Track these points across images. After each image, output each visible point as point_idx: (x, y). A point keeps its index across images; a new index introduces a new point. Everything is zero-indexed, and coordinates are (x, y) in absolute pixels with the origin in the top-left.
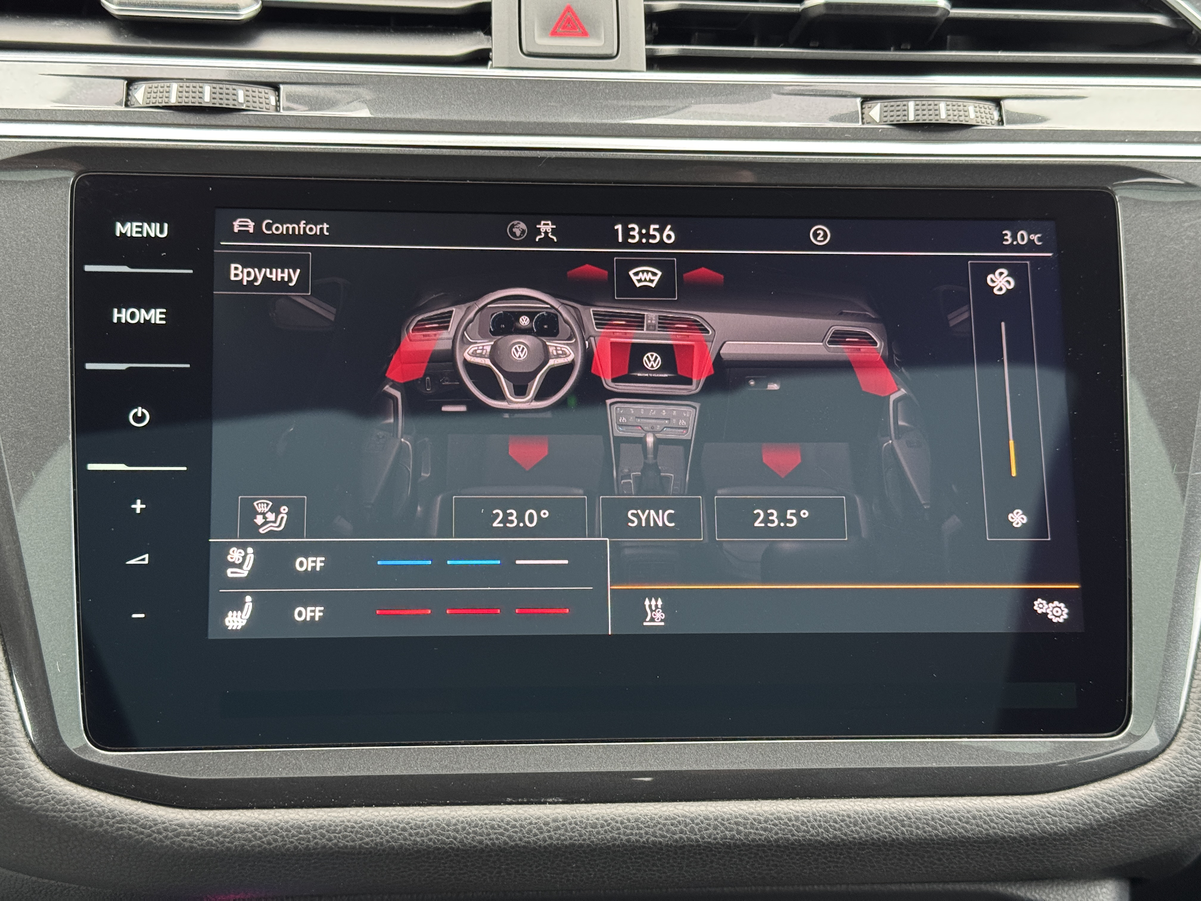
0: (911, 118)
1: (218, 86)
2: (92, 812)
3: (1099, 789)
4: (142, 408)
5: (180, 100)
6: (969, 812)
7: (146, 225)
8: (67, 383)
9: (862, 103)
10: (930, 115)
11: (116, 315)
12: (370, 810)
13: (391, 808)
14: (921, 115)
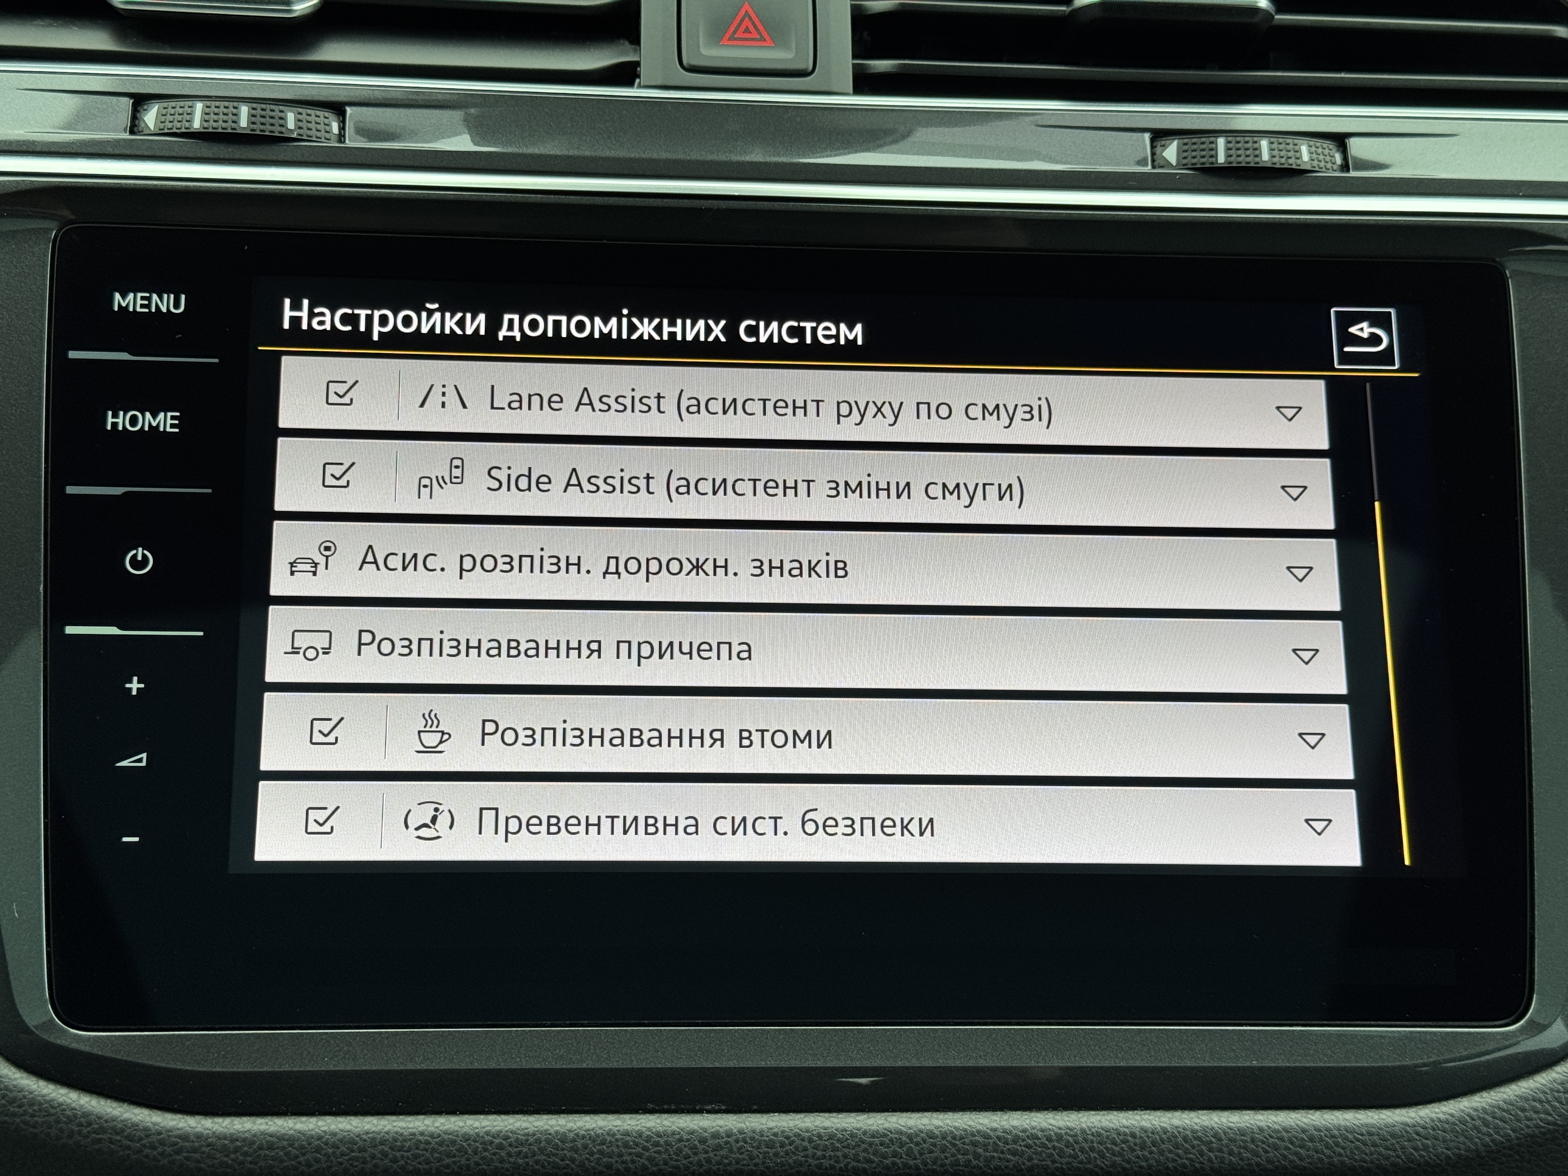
0: (1221, 159)
1: (258, 106)
2: (59, 1117)
3: (1489, 1101)
4: (143, 550)
5: (206, 125)
6: (1304, 1131)
7: (155, 297)
8: (40, 512)
9: (1153, 140)
10: (1248, 156)
11: (110, 420)
12: (453, 1119)
13: (482, 1116)
14: (1234, 156)
